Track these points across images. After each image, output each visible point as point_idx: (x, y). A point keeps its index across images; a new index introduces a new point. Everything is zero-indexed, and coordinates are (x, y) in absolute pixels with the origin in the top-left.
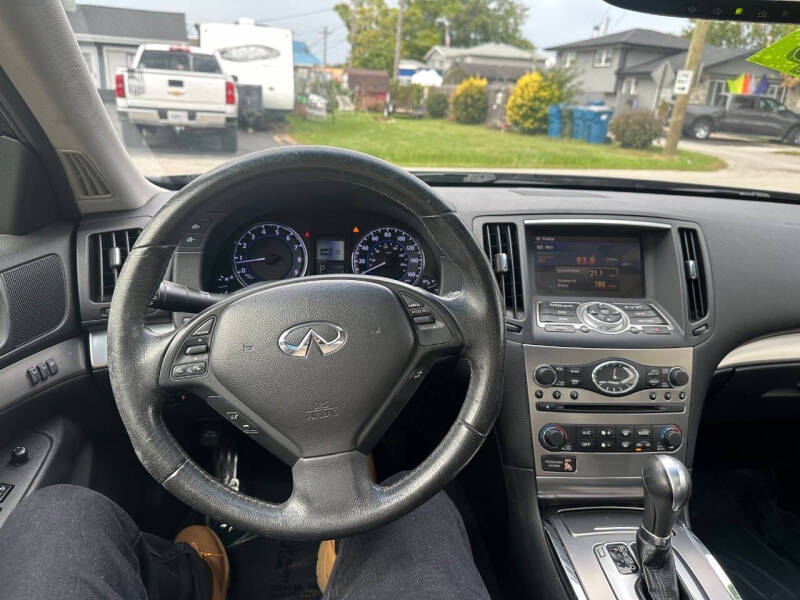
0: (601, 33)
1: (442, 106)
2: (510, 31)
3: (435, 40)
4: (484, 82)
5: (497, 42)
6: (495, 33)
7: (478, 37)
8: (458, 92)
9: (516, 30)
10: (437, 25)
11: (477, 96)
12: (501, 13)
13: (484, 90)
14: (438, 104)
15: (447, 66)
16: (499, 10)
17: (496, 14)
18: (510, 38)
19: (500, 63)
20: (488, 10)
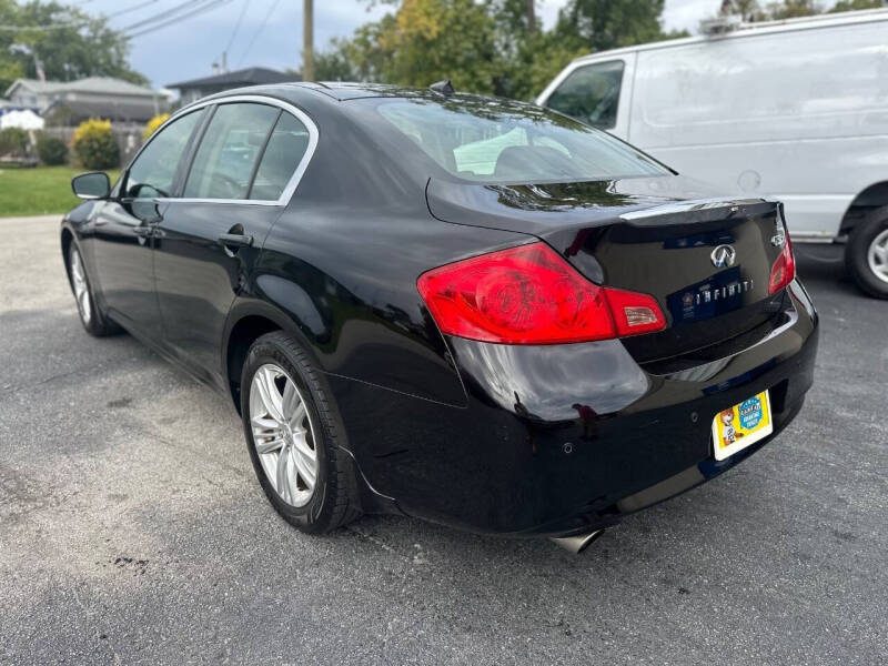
0: (222, 72)
1: (59, 153)
2: (114, 62)
3: (15, 71)
4: (107, 125)
5: (102, 76)
6: (97, 65)
7: (75, 69)
8: (78, 137)
9: (120, 62)
10: (13, 52)
11: (103, 140)
12: (98, 41)
13: (110, 133)
14: (55, 150)
15: (44, 104)
16: (94, 38)
17: (92, 43)
18: (115, 71)
19: (115, 101)
20: (80, 37)
